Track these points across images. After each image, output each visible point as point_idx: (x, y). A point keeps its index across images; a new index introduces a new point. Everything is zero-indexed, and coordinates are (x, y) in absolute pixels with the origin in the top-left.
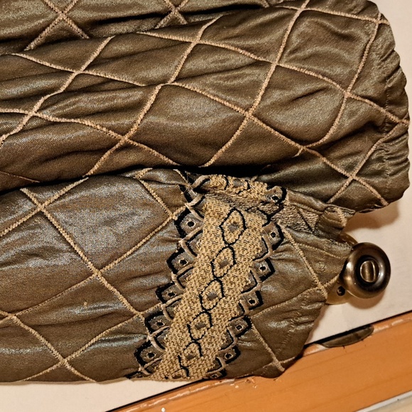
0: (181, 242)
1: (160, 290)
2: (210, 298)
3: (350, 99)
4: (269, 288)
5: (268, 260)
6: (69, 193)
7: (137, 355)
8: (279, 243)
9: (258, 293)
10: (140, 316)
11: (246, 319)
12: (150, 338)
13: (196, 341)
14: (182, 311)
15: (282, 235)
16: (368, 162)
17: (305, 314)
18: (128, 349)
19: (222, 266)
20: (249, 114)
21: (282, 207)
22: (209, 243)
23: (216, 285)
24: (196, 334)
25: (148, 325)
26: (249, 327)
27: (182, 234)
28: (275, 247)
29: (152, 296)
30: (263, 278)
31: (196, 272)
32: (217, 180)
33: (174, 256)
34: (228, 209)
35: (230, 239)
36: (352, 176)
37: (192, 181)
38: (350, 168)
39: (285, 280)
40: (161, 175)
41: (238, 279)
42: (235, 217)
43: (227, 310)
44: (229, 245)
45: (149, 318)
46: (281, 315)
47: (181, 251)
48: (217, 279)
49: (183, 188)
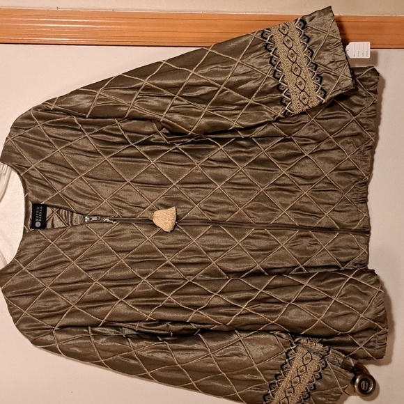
0: (287, 360)
1: (276, 376)
2: (295, 382)
3: (362, 318)
4: (318, 384)
5: (320, 373)
6: (251, 335)
7: (264, 397)
8: (325, 368)
9: (314, 385)
10: (267, 383)
11: (309, 393)
12: (270, 392)
13: (287, 397)
14: (283, 385)
15: (327, 365)
16: (369, 342)
17: (333, 397)
18: (261, 394)
19: (301, 372)
20: (319, 319)
21: (328, 354)
22: (297, 363)
23: (298, 378)
24: (288, 395)
25: (270, 387)
26: (309, 397)
27: (288, 357)
28: (323, 369)
29: (273, 377)
30: (317, 379)
31: (290, 372)
32: (304, 341)
33: (283, 365)
34: (306, 351)
35: (306, 363)
36: (361, 346)
37: (294, 340)
38: (361, 342)
39: (326, 382)
40: (284, 336)
41: (307, 378)
42: (309, 355)
43: (301, 388)
44: (305, 365)
45: (270, 385)
46: (323, 395)
47: (286, 363)
48: (298, 376)
49: (290, 341)
